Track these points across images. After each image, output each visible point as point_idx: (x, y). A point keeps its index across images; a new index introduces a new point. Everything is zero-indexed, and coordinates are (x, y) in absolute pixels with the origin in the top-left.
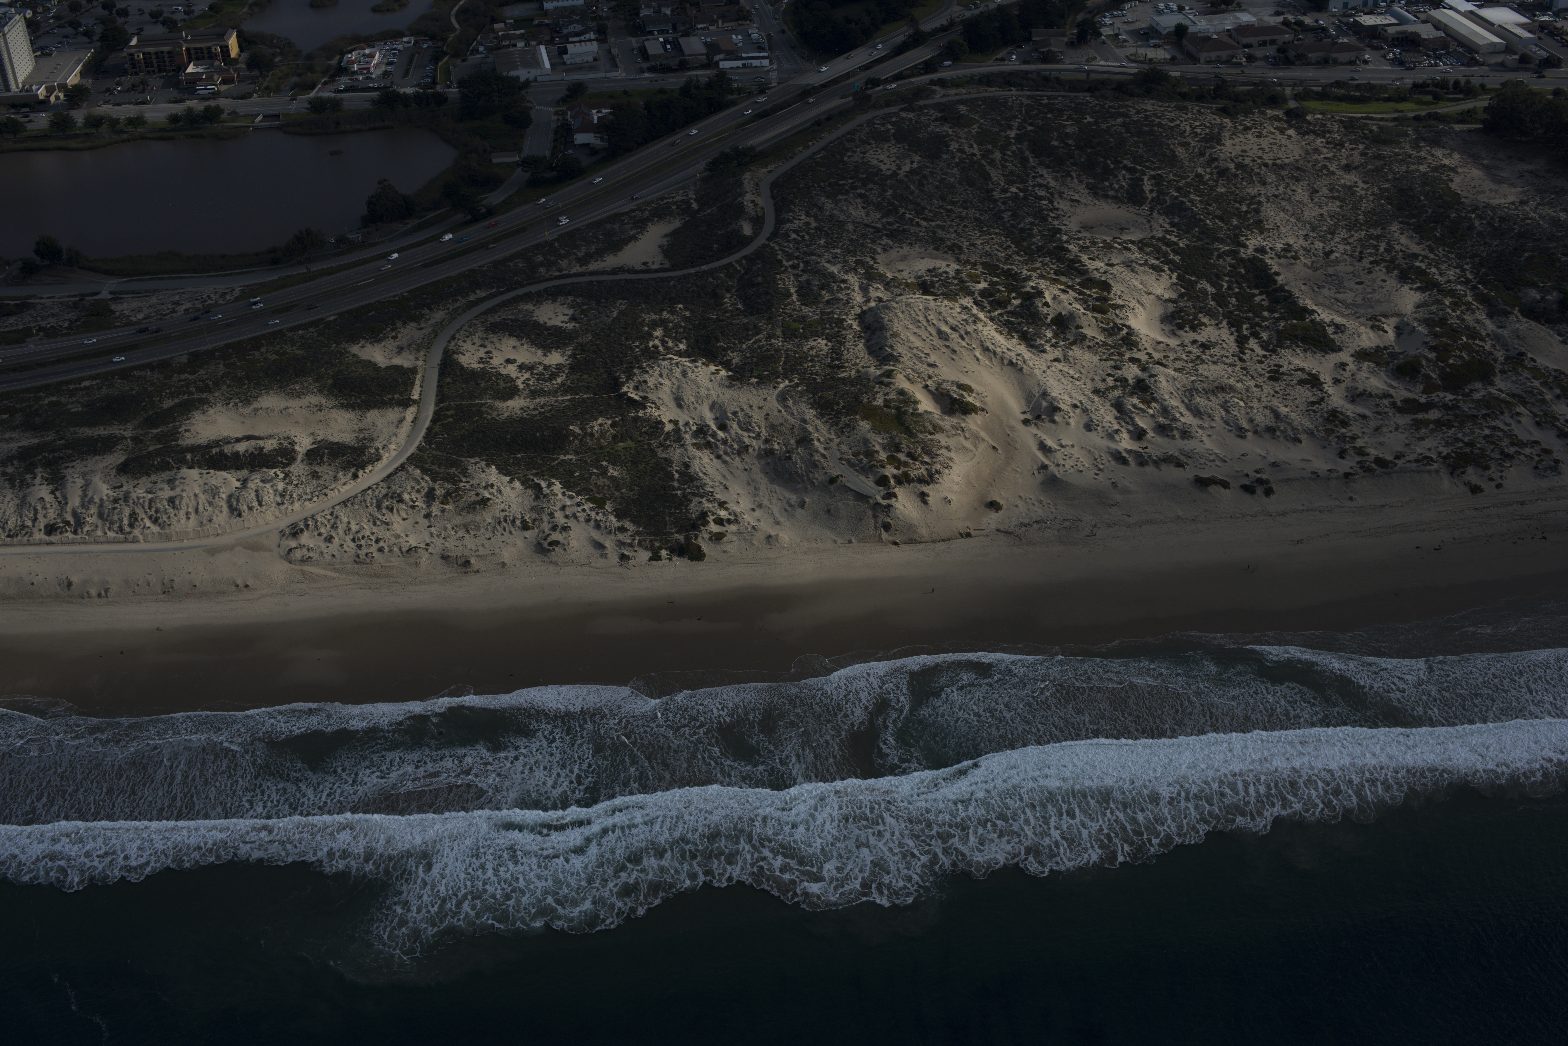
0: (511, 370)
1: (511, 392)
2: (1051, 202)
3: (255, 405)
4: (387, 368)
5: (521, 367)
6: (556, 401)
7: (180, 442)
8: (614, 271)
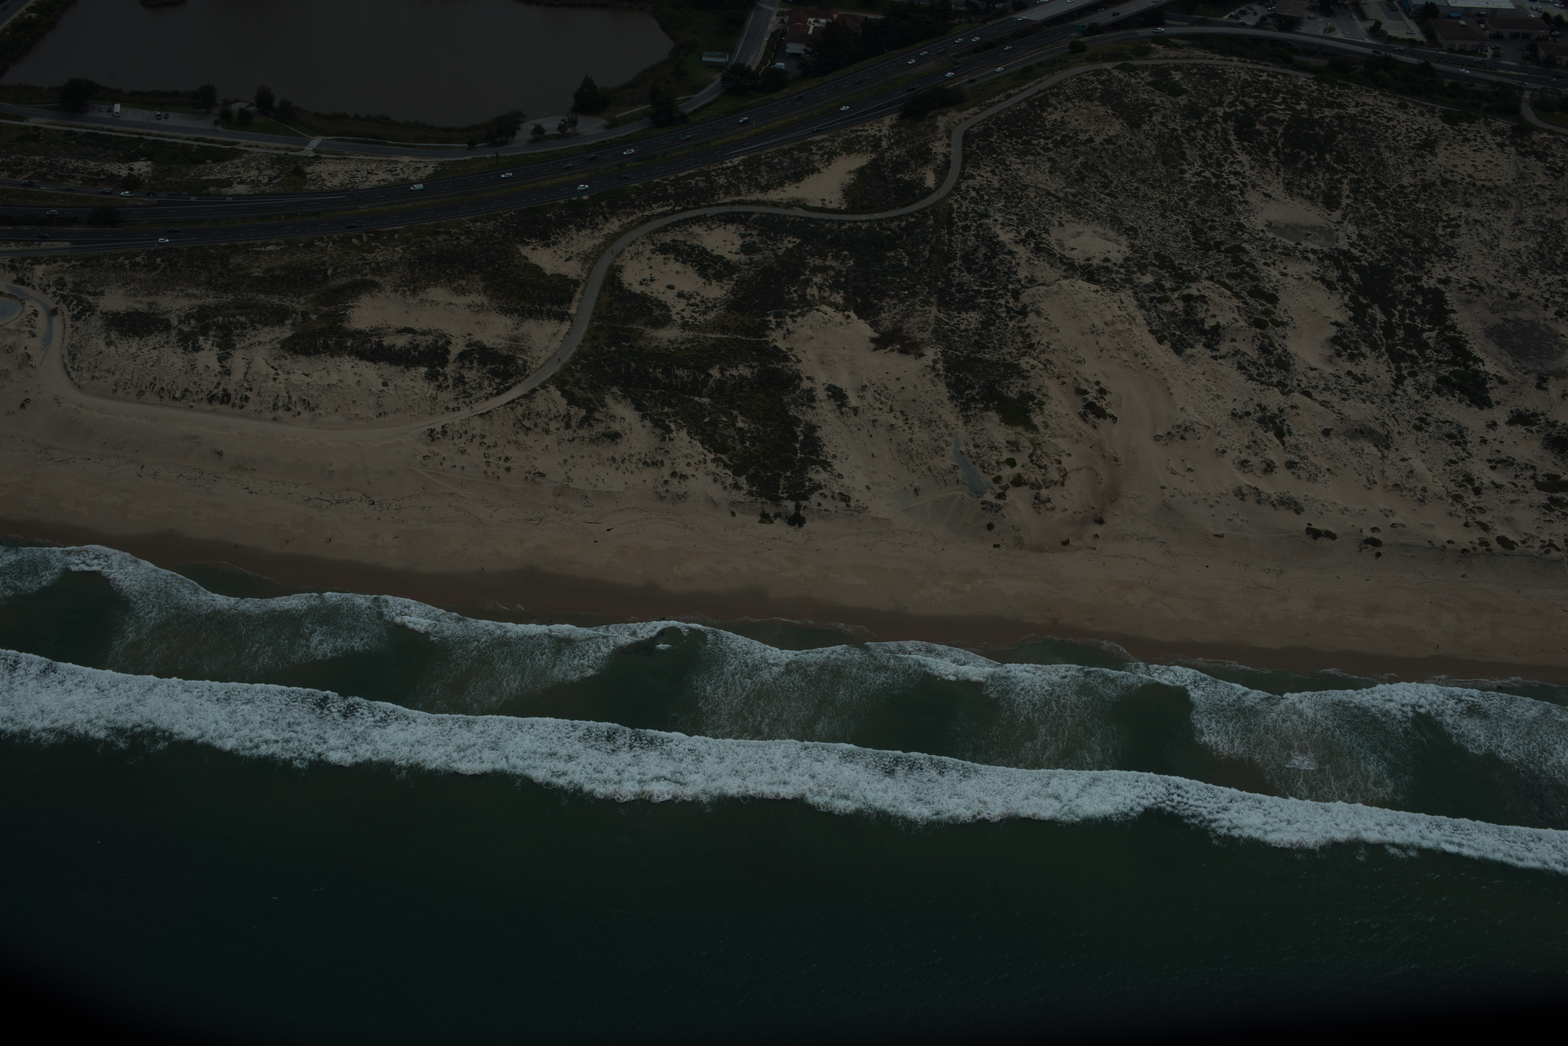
0: (669, 298)
1: (664, 321)
2: (1242, 193)
3: (423, 296)
4: (552, 275)
5: (680, 295)
6: (705, 338)
7: (346, 325)
8: (789, 205)
